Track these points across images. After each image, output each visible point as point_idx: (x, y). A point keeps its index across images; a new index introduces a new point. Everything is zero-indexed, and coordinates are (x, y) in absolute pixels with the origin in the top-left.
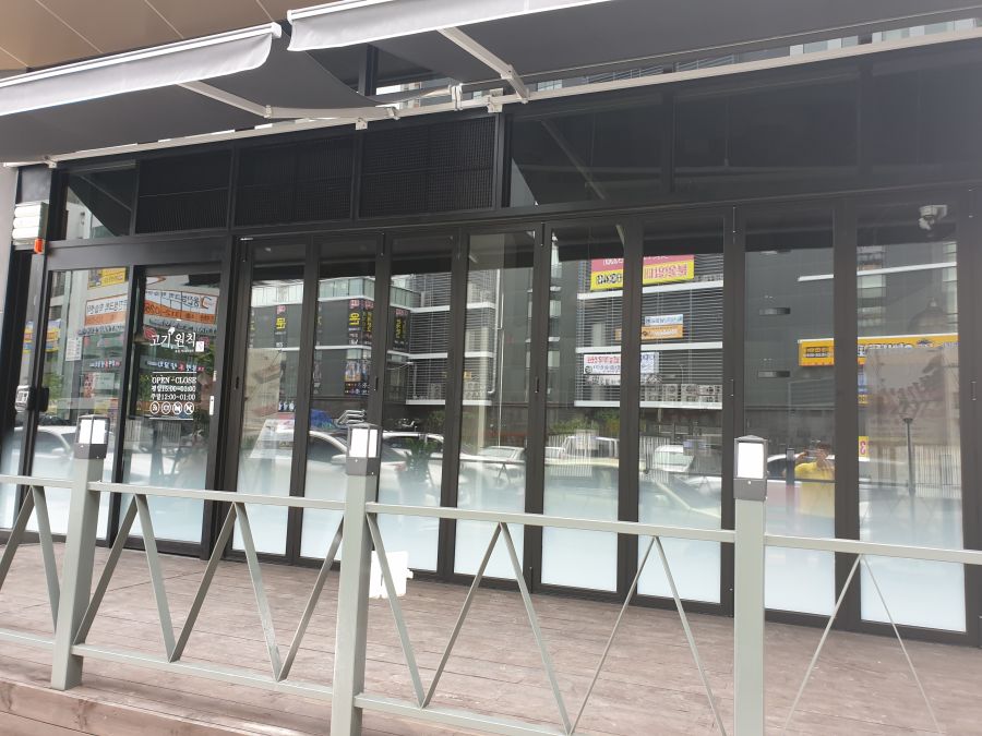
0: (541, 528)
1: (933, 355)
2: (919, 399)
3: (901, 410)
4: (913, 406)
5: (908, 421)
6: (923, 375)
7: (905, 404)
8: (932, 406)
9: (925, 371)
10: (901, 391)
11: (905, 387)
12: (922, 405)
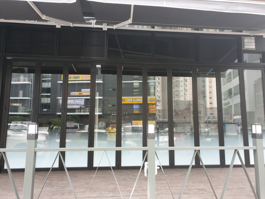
0: (121, 151)
1: (189, 102)
2: (185, 113)
3: (182, 115)
4: (184, 114)
5: (185, 118)
6: (186, 107)
7: (182, 114)
8: (188, 114)
9: (187, 106)
10: (182, 111)
11: (183, 110)
12: (186, 114)
